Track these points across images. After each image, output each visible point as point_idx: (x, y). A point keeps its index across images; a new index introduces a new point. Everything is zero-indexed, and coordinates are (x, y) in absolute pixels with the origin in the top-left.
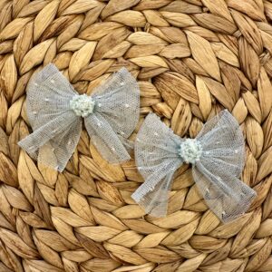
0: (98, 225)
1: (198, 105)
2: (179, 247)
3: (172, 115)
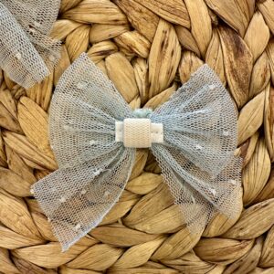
0: (47, 242)
1: (190, 30)
2: (180, 261)
3: (149, 50)
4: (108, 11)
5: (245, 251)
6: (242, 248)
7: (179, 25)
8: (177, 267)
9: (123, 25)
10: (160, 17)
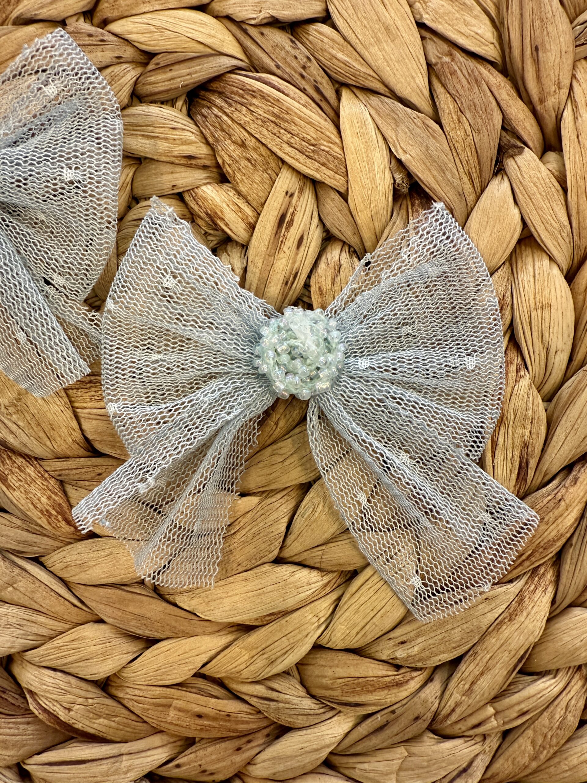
1: (344, 196)
2: (261, 690)
3: (252, 227)
4: (176, 135)
5: (403, 693)
6: (399, 684)
7: (321, 183)
8: (253, 701)
9: (205, 167)
10: (283, 162)
